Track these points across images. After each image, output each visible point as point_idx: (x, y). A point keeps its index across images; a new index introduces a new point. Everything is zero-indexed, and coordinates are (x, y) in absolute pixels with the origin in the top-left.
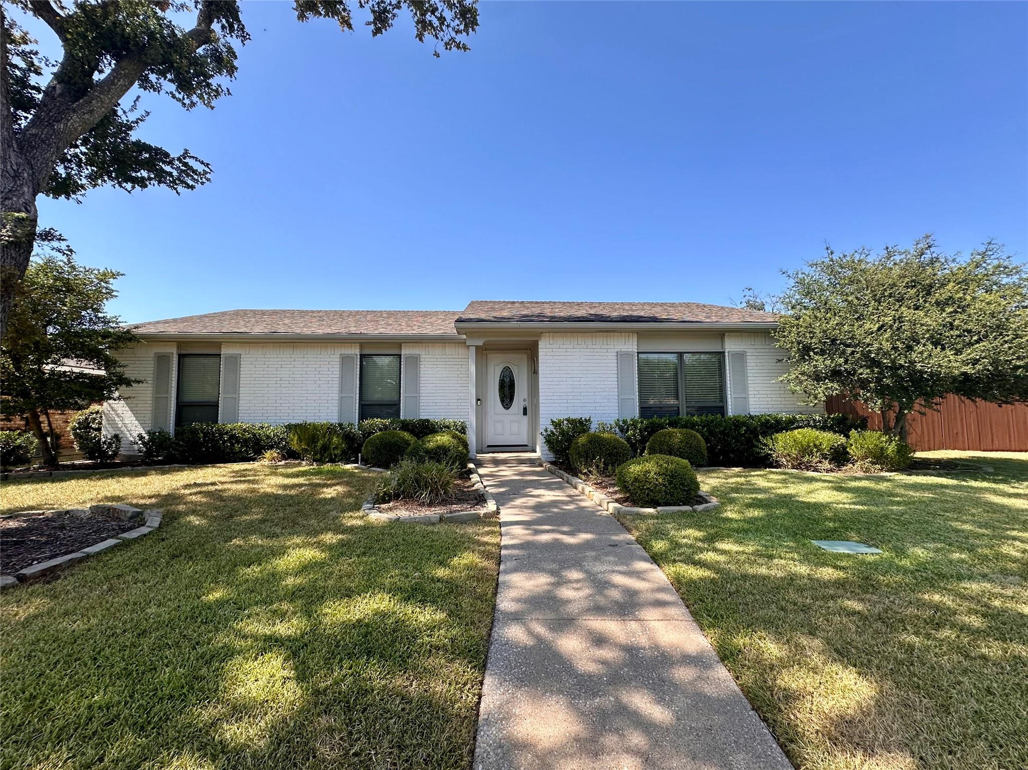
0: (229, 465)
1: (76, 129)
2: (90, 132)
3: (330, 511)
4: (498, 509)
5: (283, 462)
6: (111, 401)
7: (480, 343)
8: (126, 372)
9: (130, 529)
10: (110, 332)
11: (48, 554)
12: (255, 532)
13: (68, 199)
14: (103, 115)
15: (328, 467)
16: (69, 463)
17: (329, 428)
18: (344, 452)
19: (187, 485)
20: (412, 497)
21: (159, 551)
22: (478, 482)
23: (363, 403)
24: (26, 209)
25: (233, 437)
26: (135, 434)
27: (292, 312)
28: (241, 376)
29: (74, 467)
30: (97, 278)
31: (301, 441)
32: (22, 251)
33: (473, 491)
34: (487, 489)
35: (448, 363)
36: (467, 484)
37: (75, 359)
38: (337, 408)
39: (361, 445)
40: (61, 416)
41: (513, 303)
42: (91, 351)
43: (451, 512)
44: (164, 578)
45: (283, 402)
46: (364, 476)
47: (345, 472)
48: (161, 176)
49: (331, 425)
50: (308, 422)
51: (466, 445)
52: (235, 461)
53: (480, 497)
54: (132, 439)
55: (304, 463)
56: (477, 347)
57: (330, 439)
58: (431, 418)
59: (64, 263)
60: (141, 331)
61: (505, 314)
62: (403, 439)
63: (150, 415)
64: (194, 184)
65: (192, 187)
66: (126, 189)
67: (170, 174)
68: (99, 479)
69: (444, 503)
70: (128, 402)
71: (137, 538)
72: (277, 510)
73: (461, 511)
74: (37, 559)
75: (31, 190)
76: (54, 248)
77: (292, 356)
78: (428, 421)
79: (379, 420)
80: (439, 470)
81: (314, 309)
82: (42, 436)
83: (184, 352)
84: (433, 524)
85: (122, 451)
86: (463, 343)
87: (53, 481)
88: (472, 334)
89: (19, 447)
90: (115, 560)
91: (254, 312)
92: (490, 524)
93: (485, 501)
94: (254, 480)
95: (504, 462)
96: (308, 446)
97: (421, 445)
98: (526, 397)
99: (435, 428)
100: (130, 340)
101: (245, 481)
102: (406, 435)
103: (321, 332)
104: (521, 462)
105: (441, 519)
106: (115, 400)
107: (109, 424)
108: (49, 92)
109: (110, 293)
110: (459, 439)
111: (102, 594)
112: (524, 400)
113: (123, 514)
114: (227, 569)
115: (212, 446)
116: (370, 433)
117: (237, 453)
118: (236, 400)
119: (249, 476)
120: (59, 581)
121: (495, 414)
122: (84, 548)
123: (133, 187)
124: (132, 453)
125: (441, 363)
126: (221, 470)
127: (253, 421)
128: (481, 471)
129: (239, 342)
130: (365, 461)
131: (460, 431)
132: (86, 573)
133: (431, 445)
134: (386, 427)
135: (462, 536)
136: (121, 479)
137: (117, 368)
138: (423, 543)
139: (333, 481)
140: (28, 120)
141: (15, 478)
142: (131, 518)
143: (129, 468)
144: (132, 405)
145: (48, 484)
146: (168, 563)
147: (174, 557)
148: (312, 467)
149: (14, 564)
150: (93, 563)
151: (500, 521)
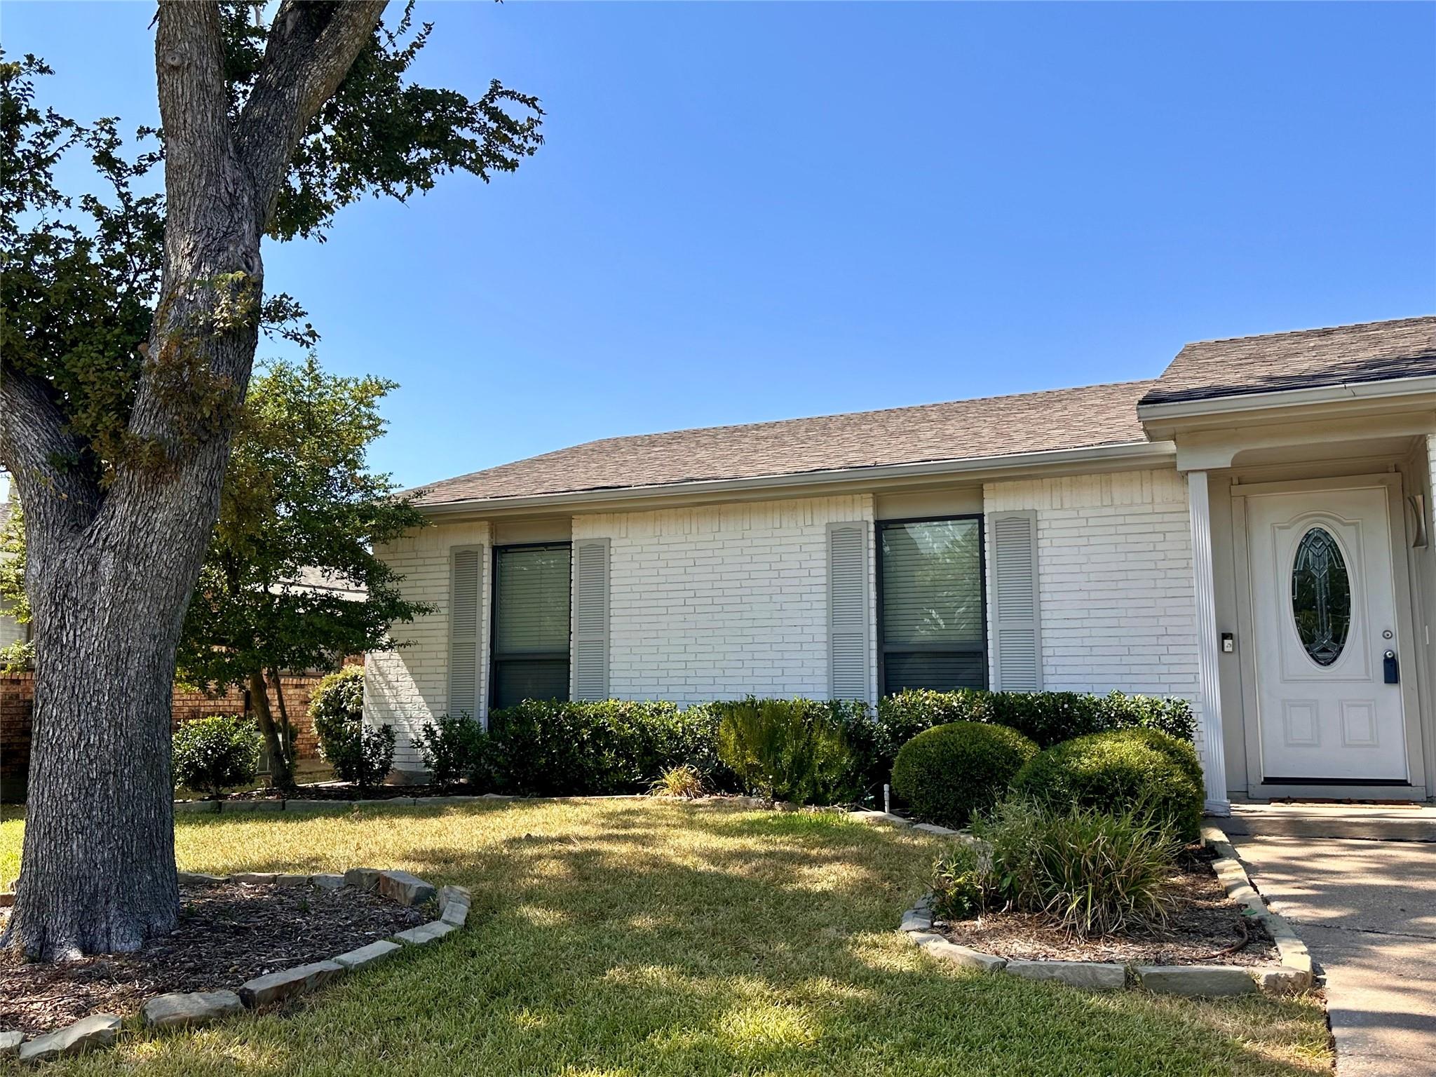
0: (594, 800)
1: (316, 92)
2: (338, 94)
3: (820, 926)
4: (1316, 969)
5: (705, 799)
6: (378, 654)
7: (1222, 459)
8: (403, 592)
9: (415, 924)
10: (374, 508)
11: (284, 959)
12: (652, 959)
13: (306, 237)
14: (357, 52)
15: (810, 813)
16: (310, 785)
17: (807, 715)
18: (848, 781)
19: (514, 839)
20: (1037, 909)
21: (467, 978)
22: (1241, 884)
23: (888, 649)
24: (247, 263)
25: (600, 732)
26: (419, 726)
27: (713, 434)
28: (613, 590)
29: (318, 793)
30: (354, 398)
31: (744, 747)
32: (243, 346)
33: (1227, 908)
34: (1275, 906)
35: (1121, 529)
36: (1210, 887)
37: (319, 568)
38: (824, 663)
39: (886, 763)
40: (298, 691)
41: (1327, 333)
42: (343, 548)
43: (1158, 962)
44: (478, 1038)
45: (701, 649)
46: (900, 845)
47: (853, 832)
48: (453, 152)
49: (813, 707)
50: (758, 699)
51: (1193, 771)
52: (604, 792)
53: (1249, 927)
54: (413, 736)
55: (753, 801)
56: (1215, 478)
57: (811, 745)
58: (1079, 689)
59: (304, 371)
60: (428, 500)
61: (1304, 364)
62: (1001, 746)
63: (444, 685)
64: (515, 156)
65: (512, 165)
66: (396, 195)
67: (471, 145)
68: (359, 819)
69: (1132, 933)
70: (406, 655)
71: (427, 945)
72: (698, 911)
73: (1193, 960)
74: (269, 966)
75: (253, 226)
76: (288, 334)
77: (718, 536)
78: (1070, 698)
79: (932, 693)
80: (1114, 837)
81: (761, 421)
82: (270, 728)
83: (502, 541)
84: (1107, 991)
85: (398, 764)
86: (1168, 467)
87: (287, 820)
88: (1190, 435)
89: (237, 749)
90: (390, 986)
91: (634, 442)
92: (1291, 1012)
93: (1270, 942)
94: (646, 836)
95: (1331, 831)
96: (760, 758)
97: (1054, 765)
98: (1392, 624)
99: (1090, 720)
100: (409, 522)
101: (626, 838)
102: (1012, 738)
103: (779, 470)
104: (1394, 834)
105: (1130, 981)
106: (384, 649)
107: (375, 704)
108: (275, 35)
109: (375, 427)
110: (1171, 753)
111: (372, 1053)
112: (1387, 635)
113: (401, 891)
114: (598, 1036)
115: (561, 753)
116: (910, 730)
117: (607, 772)
118: (601, 648)
119: (634, 825)
120: (303, 1014)
121: (1285, 681)
122: (339, 953)
123: (410, 191)
124: (413, 768)
125: (1098, 531)
126: (577, 810)
127: (641, 697)
128: (1250, 853)
129: (606, 512)
130: (899, 806)
131: (1171, 731)
132: (344, 1004)
133: (1086, 764)
134: (952, 715)
135: (1201, 1035)
136: (396, 821)
137: (387, 584)
138: (1080, 1040)
139: (825, 852)
140: (248, 97)
141: (231, 810)
142: (417, 901)
143: (410, 799)
144: (413, 663)
145: (280, 824)
146: (483, 1006)
147: (494, 994)
148: (771, 813)
149: (236, 971)
150: (353, 986)
151: (1329, 1007)
